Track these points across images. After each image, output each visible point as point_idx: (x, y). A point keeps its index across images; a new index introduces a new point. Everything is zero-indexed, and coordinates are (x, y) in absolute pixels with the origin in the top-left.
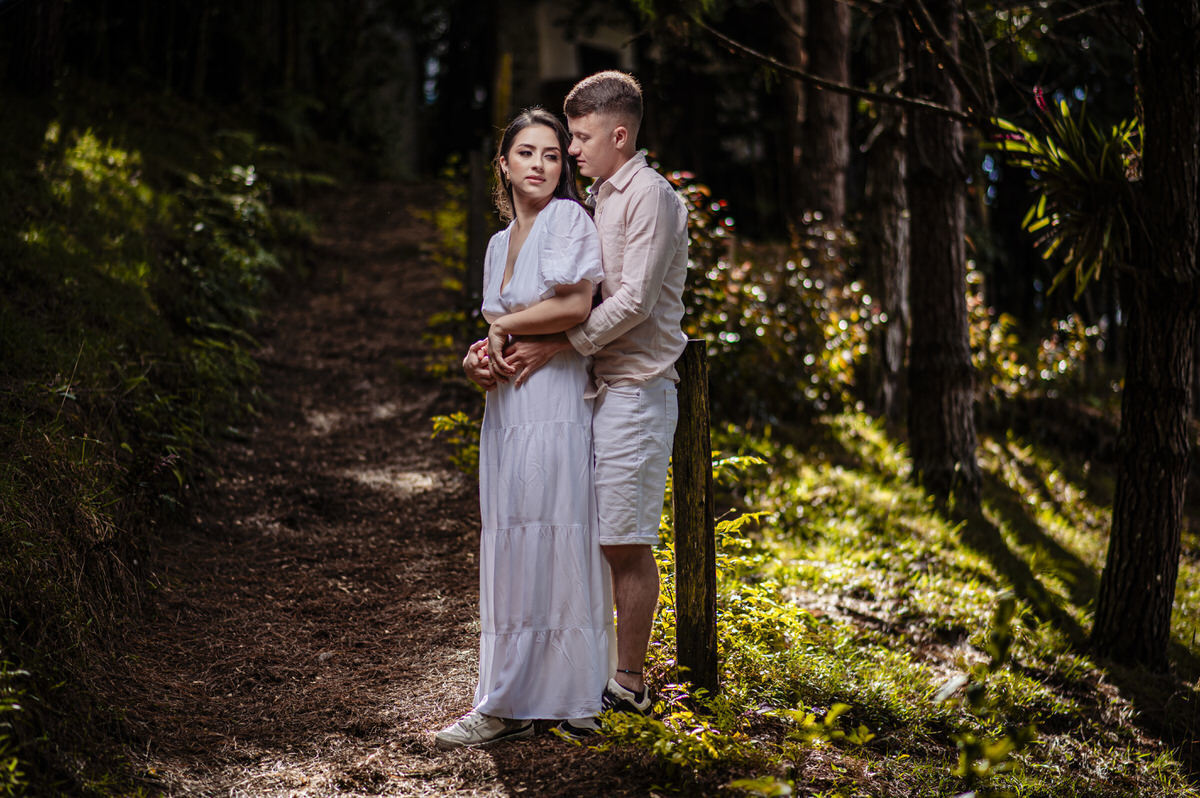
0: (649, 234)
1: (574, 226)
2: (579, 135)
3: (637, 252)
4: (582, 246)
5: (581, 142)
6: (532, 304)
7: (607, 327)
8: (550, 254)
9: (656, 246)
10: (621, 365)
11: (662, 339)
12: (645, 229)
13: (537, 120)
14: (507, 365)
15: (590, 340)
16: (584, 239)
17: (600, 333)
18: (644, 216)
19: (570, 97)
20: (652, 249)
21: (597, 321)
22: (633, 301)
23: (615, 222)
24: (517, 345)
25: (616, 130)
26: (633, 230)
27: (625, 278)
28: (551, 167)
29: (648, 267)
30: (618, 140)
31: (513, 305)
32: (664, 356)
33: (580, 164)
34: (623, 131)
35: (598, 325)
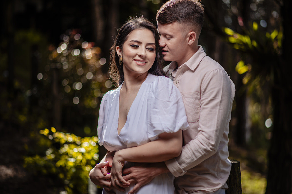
0: (218, 100)
1: (171, 94)
2: (165, 35)
3: (210, 111)
4: (177, 107)
5: (166, 39)
6: (142, 143)
7: (193, 159)
8: (156, 112)
9: (222, 107)
10: (197, 181)
11: (221, 165)
12: (215, 96)
13: (142, 25)
14: (125, 181)
15: (182, 168)
16: (177, 102)
17: (188, 163)
18: (214, 88)
19: (160, 11)
20: (220, 109)
21: (186, 156)
22: (209, 143)
23: (193, 91)
24: (132, 169)
25: (190, 34)
26: (206, 97)
27: (202, 127)
28: (151, 55)
29: (218, 121)
30: (190, 39)
31: (128, 142)
32: (222, 175)
33: (164, 53)
34: (194, 34)
35: (187, 159)
